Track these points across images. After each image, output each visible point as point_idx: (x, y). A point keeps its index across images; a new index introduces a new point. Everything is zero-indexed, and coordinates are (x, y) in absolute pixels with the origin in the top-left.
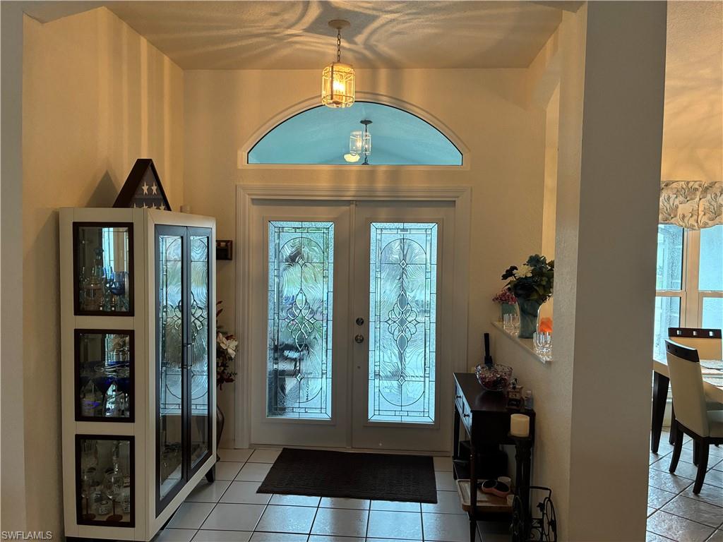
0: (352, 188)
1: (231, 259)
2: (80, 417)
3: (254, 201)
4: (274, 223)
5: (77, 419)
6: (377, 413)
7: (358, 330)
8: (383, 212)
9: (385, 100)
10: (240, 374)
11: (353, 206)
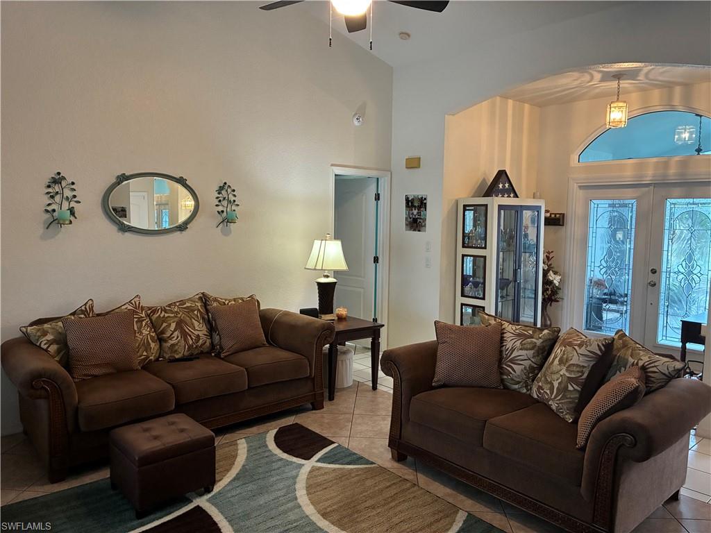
0: (649, 175)
1: (563, 225)
2: (463, 295)
3: (580, 187)
4: (594, 201)
5: (462, 296)
6: (664, 338)
7: (652, 278)
8: (677, 191)
9: (680, 108)
10: (565, 300)
11: (652, 188)
